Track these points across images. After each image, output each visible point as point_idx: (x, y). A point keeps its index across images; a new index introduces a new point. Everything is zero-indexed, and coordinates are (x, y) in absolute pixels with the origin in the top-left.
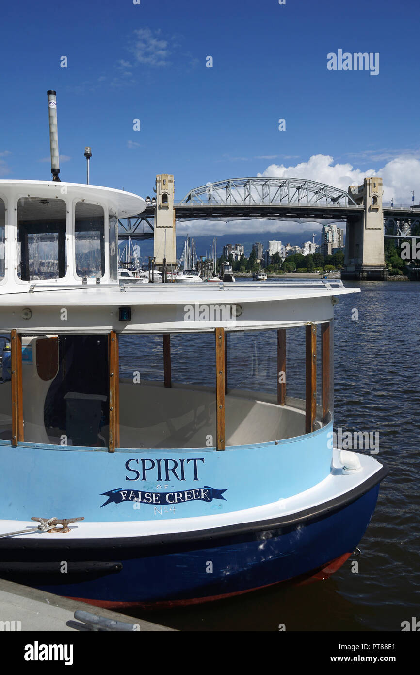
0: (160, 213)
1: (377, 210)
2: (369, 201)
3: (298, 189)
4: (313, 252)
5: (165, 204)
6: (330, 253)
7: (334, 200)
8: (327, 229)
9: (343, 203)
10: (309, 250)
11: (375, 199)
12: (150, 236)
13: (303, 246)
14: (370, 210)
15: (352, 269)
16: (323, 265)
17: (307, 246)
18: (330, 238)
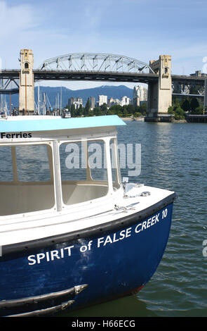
0: (23, 76)
1: (167, 77)
2: (163, 71)
3: (117, 62)
4: (128, 103)
5: (27, 70)
6: (138, 104)
7: (140, 69)
8: (137, 88)
9: (146, 71)
10: (125, 102)
11: (166, 69)
12: (16, 91)
13: (121, 99)
14: (163, 77)
15: (151, 115)
16: (134, 113)
17: (124, 99)
18: (139, 94)
